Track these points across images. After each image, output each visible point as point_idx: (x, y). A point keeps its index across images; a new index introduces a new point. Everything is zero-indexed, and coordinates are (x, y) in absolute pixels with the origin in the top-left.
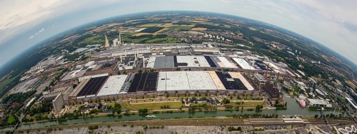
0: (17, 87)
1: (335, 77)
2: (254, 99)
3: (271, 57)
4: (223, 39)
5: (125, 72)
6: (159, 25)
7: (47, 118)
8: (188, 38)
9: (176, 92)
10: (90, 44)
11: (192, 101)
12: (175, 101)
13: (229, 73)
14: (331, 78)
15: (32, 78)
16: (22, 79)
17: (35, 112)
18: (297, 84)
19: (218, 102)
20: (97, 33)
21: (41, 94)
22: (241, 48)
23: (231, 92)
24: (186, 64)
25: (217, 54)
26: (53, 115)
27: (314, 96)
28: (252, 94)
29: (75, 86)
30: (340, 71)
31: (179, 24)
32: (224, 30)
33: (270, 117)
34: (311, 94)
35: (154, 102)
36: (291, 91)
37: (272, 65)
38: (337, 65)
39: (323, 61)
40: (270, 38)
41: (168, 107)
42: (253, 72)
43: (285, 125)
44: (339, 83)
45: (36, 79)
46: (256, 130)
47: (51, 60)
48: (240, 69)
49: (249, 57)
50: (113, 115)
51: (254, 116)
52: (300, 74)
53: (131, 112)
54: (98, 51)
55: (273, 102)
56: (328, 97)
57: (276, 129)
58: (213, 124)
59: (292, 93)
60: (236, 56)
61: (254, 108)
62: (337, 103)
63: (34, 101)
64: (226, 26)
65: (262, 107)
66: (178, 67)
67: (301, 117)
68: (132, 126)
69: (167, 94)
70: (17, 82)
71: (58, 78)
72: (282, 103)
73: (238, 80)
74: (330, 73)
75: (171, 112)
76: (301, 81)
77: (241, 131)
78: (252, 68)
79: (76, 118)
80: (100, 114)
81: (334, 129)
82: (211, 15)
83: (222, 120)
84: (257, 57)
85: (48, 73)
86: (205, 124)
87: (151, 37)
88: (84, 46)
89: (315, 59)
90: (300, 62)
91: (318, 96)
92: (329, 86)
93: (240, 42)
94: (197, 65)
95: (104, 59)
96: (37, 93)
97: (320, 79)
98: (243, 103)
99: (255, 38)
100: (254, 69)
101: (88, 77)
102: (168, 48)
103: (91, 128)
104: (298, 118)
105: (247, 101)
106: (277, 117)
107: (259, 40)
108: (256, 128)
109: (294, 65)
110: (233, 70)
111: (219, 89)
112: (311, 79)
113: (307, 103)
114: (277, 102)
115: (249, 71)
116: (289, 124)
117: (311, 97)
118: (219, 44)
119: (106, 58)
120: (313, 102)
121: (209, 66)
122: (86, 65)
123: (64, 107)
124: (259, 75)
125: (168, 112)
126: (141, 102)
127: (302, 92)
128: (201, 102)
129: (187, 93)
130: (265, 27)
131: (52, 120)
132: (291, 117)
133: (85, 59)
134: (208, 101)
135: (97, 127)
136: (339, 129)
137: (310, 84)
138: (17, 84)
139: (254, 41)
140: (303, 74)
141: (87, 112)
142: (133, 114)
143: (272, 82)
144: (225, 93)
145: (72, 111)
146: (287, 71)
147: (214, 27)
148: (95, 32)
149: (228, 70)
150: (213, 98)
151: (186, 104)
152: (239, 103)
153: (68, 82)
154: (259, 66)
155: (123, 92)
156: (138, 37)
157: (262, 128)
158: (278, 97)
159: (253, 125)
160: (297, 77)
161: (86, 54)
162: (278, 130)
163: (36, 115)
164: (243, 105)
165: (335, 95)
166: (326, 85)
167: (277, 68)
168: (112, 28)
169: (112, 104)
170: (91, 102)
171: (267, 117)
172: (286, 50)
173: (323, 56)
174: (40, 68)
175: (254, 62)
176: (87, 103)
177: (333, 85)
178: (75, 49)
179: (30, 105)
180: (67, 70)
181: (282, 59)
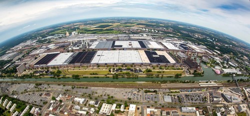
0: (3, 57)
1: (243, 54)
2: (174, 69)
3: (193, 42)
4: (157, 31)
5: (72, 51)
6: (110, 24)
7: (13, 76)
8: (129, 31)
9: (106, 64)
10: (57, 34)
11: (117, 70)
12: (104, 70)
13: (156, 51)
14: (240, 55)
15: (13, 52)
16: (7, 52)
17: (7, 72)
18: (213, 59)
19: (140, 71)
20: (65, 28)
21: (15, 62)
22: (170, 36)
23: (155, 64)
24: (121, 46)
25: (150, 40)
26: (17, 75)
27: (227, 66)
28: (173, 65)
29: (36, 58)
30: (246, 51)
31: (126, 23)
32: (158, 27)
33: (188, 82)
34: (225, 65)
35: (87, 70)
36: (208, 63)
37: (194, 47)
38: (243, 47)
39: (233, 45)
40: (194, 32)
41: (96, 74)
42: (178, 51)
43: (200, 88)
44: (246, 58)
45: (15, 53)
46: (172, 92)
47: (28, 43)
48: (166, 49)
49: (175, 42)
50: (54, 78)
51: (172, 82)
52: (217, 53)
53: (67, 76)
54: (60, 38)
55: (192, 71)
56: (238, 67)
57: (191, 91)
58: (132, 87)
59: (209, 65)
60: (165, 41)
61: (174, 76)
62: (245, 71)
63: (9, 66)
64: (161, 25)
65: (181, 75)
66: (114, 48)
67: (215, 82)
68: (64, 86)
69: (98, 65)
70: (4, 54)
71: (28, 53)
72: (200, 72)
73: (163, 56)
74: (239, 52)
75: (98, 77)
76: (217, 57)
77: (157, 93)
78: (177, 49)
79: (30, 77)
80: (45, 76)
81: (243, 90)
82: (150, 19)
83: (140, 85)
84: (182, 42)
85: (23, 50)
86: (124, 87)
87: (101, 30)
88: (53, 35)
89: (227, 44)
90: (217, 45)
91: (230, 66)
92: (238, 60)
93: (171, 33)
94: (130, 47)
95: (62, 42)
96: (13, 61)
97: (232, 56)
98: (164, 72)
99: (182, 31)
100: (178, 49)
101: (46, 54)
102: (111, 37)
103: (37, 85)
104: (213, 83)
105: (169, 70)
106: (193, 82)
107: (185, 32)
108: (171, 91)
109: (212, 47)
110: (160, 50)
111: (144, 62)
112: (225, 55)
113: (222, 72)
114: (195, 71)
115: (174, 51)
116: (204, 88)
117: (225, 67)
118: (153, 34)
119: (64, 42)
120: (226, 71)
121: (140, 47)
122: (48, 46)
123: (25, 71)
124: (182, 54)
125: (95, 77)
126: (77, 70)
127: (218, 64)
128: (125, 71)
129: (115, 65)
130: (190, 26)
131: (16, 77)
132: (207, 82)
133: (50, 42)
134: (132, 70)
135: (41, 84)
136: (247, 90)
137: (224, 59)
138: (3, 55)
139: (181, 33)
140: (219, 52)
141: (38, 74)
142: (68, 78)
143: (193, 58)
144: (149, 65)
145: (29, 73)
146: (206, 50)
147: (151, 25)
148: (63, 28)
149: (156, 50)
150: (138, 69)
151: (112, 72)
152: (160, 72)
153: (33, 56)
154: (183, 47)
155: (65, 64)
156: (92, 31)
157: (178, 91)
158: (197, 68)
159: (170, 89)
160: (214, 55)
161: (52, 40)
162: (193, 92)
163: (8, 74)
164: (164, 73)
165: (243, 65)
166: (237, 59)
167: (198, 48)
168: (76, 25)
169: (56, 71)
170: (43, 69)
171: (184, 82)
172: (206, 38)
173: (234, 42)
174: (20, 46)
175: (178, 45)
176: (40, 69)
177: (242, 59)
178: (46, 37)
179: (7, 68)
180: (36, 49)
181: (203, 43)
